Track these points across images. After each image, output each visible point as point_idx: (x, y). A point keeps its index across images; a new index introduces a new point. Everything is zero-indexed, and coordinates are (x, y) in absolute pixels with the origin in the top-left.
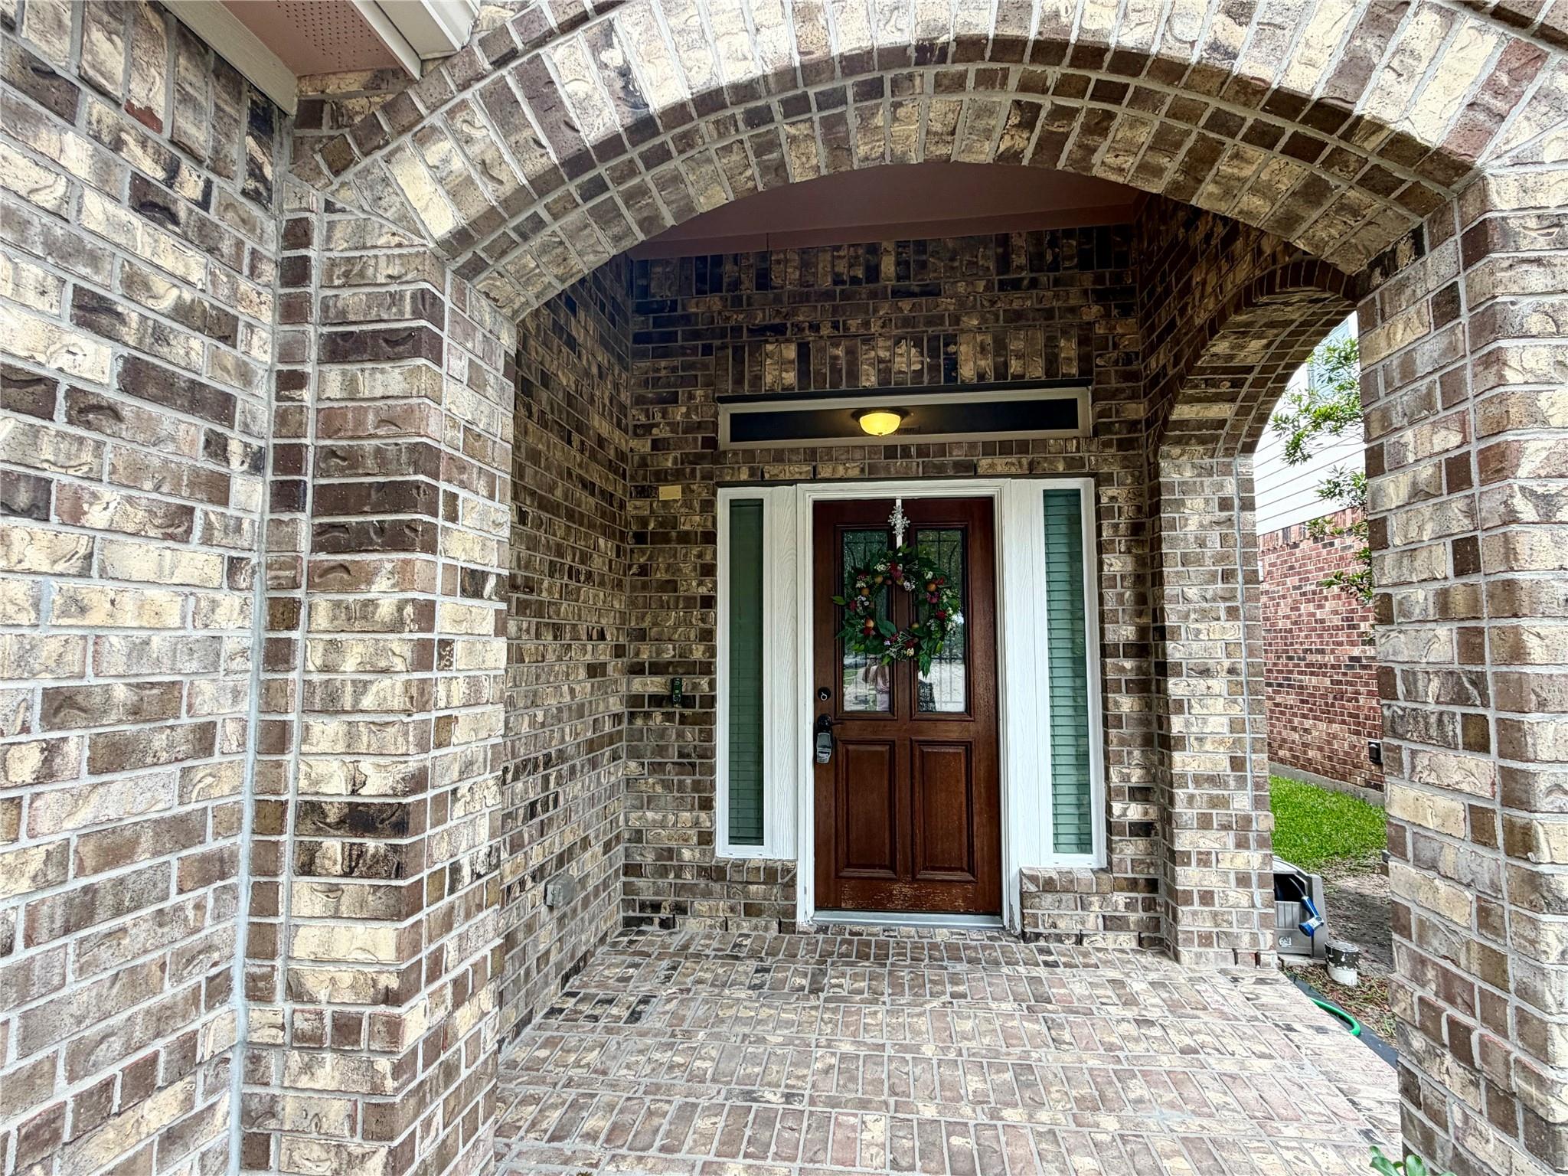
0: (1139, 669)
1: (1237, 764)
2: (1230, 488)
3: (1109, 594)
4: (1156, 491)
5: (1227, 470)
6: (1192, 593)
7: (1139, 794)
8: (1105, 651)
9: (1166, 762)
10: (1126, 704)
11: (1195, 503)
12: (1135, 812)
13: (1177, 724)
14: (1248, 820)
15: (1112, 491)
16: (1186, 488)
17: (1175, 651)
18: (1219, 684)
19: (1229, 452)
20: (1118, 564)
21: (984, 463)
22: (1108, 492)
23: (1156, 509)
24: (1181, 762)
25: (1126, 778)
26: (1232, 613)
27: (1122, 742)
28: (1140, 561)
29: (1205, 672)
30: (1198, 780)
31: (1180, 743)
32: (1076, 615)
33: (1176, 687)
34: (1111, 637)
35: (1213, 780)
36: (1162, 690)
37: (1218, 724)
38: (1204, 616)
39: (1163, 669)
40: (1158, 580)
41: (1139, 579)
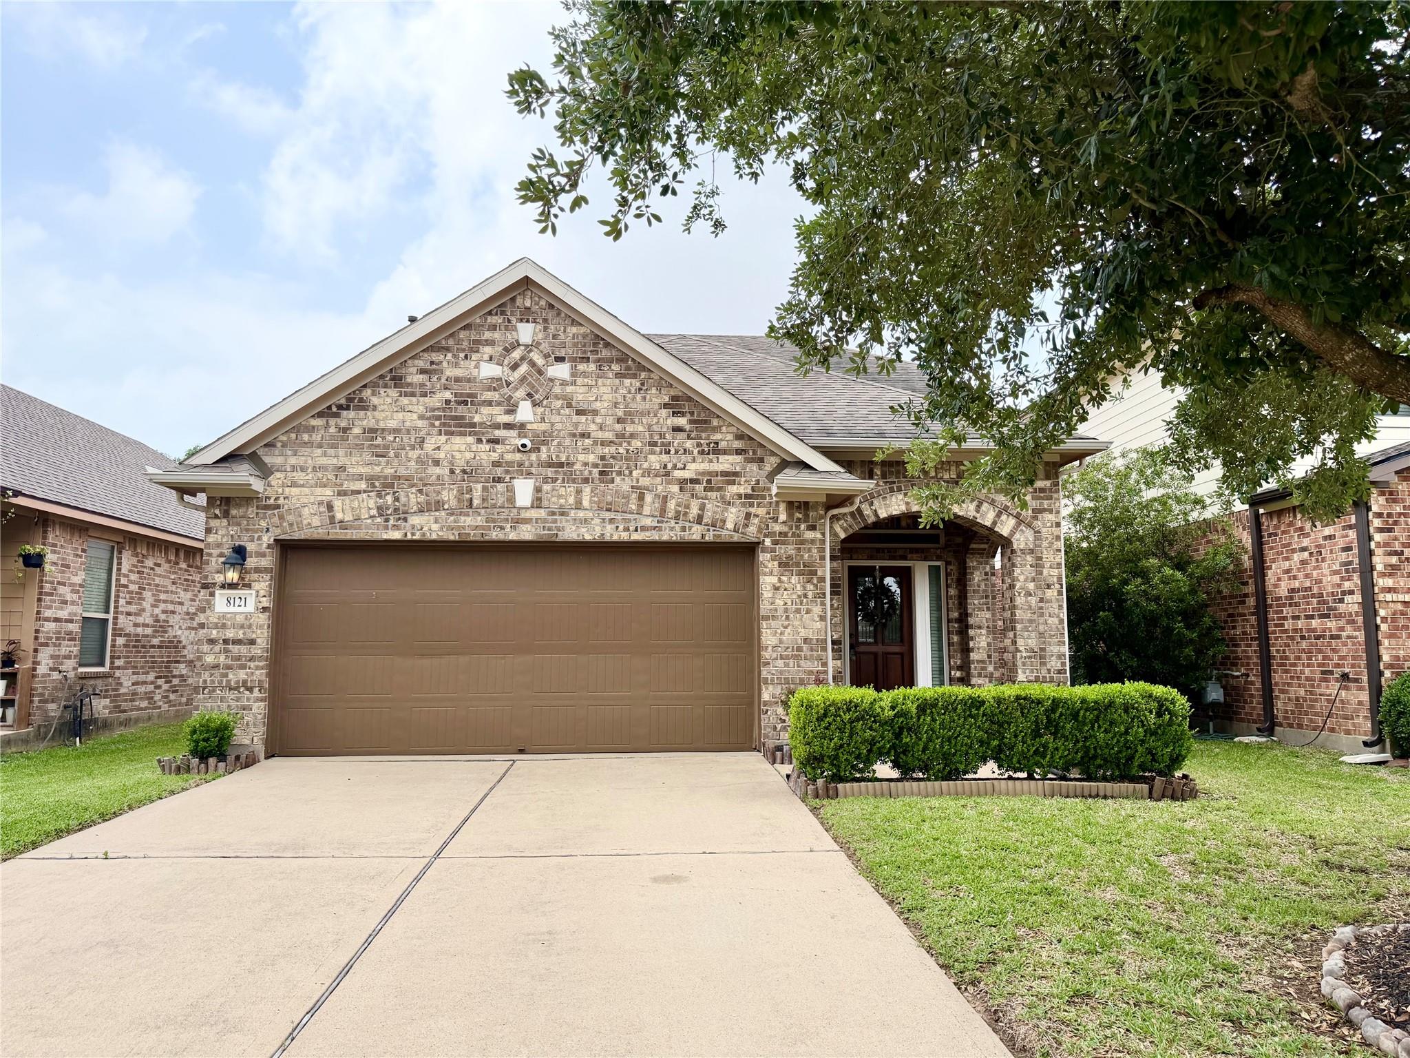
0: (959, 627)
1: (990, 657)
2: (988, 568)
3: (950, 601)
4: (965, 568)
5: (987, 563)
6: (976, 602)
7: (960, 668)
8: (949, 621)
9: (968, 656)
10: (956, 639)
11: (977, 574)
12: (958, 674)
13: (971, 644)
14: (992, 674)
15: (951, 567)
16: (975, 568)
17: (971, 621)
18: (984, 631)
19: (987, 557)
20: (952, 592)
21: (909, 556)
22: (950, 567)
23: (965, 574)
24: (974, 656)
25: (956, 663)
26: (988, 609)
27: (955, 651)
28: (960, 591)
29: (980, 628)
30: (978, 662)
31: (972, 650)
32: (939, 609)
33: (971, 632)
34: (950, 617)
35: (983, 662)
36: (967, 633)
37: (984, 644)
38: (980, 610)
39: (967, 627)
40: (966, 598)
41: (960, 597)
